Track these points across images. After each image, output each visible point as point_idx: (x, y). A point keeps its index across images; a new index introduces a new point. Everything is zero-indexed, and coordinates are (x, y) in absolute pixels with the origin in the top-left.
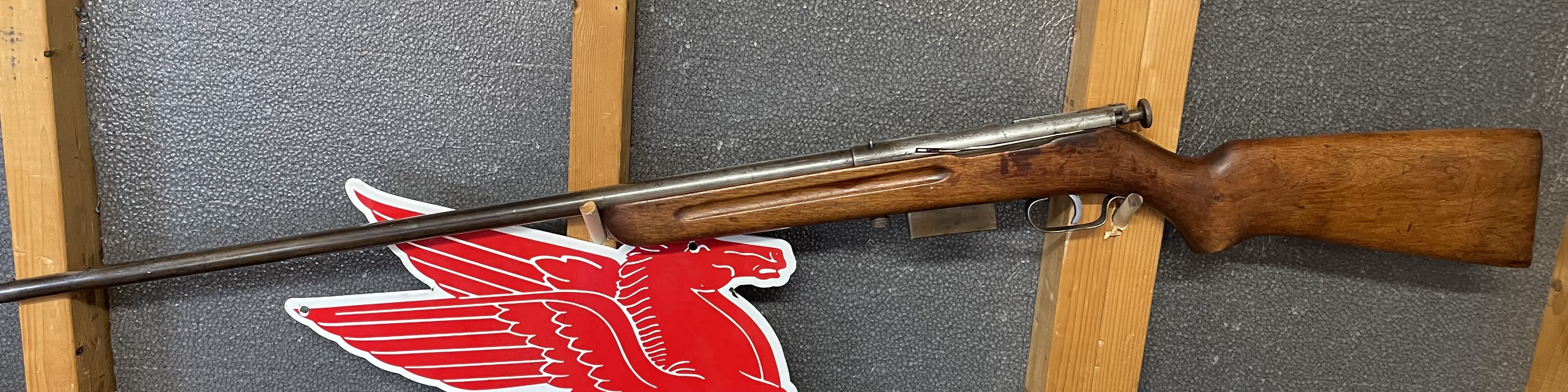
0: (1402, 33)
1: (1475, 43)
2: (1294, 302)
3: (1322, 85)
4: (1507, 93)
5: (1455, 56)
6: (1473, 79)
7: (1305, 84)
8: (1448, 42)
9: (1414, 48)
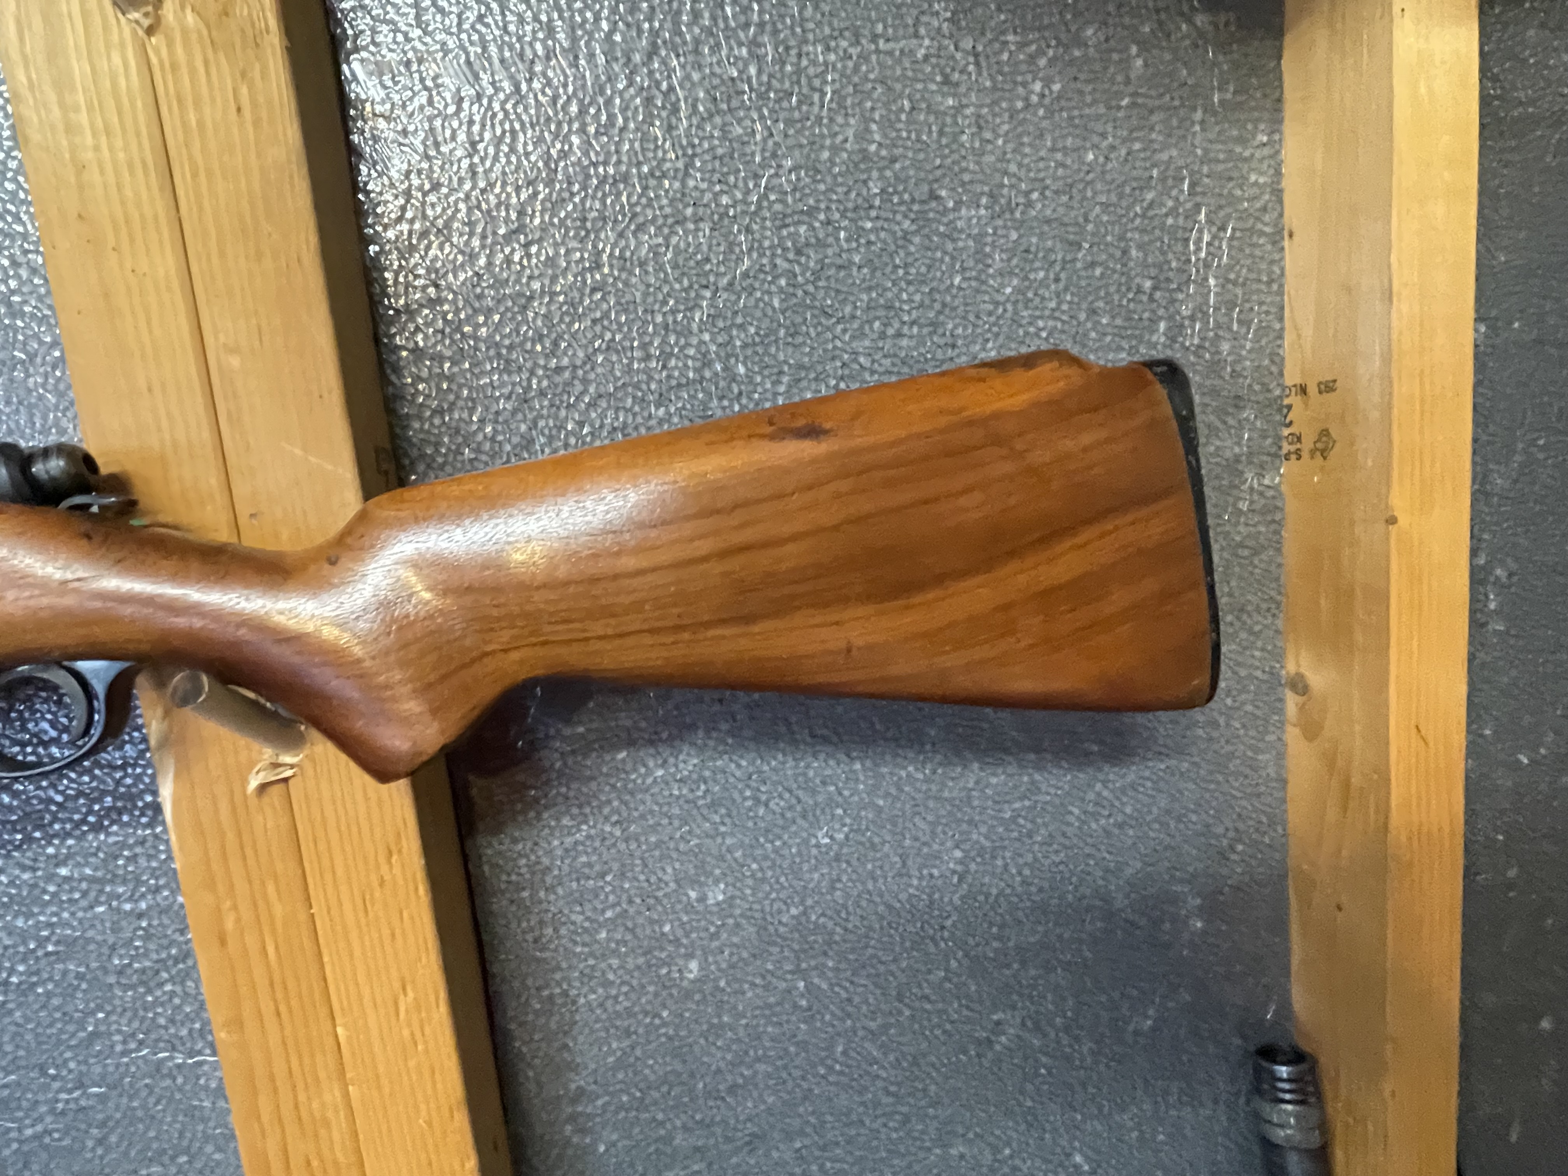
0: (873, 238)
1: (1020, 237)
2: (818, 821)
3: (741, 369)
4: (1109, 330)
5: (991, 271)
6: (1038, 313)
7: (707, 374)
8: (971, 243)
9: (906, 265)
